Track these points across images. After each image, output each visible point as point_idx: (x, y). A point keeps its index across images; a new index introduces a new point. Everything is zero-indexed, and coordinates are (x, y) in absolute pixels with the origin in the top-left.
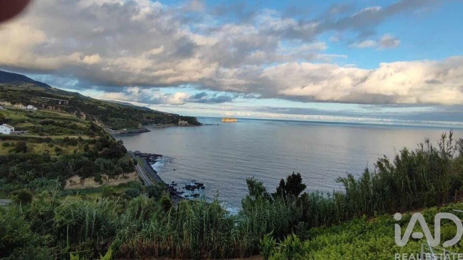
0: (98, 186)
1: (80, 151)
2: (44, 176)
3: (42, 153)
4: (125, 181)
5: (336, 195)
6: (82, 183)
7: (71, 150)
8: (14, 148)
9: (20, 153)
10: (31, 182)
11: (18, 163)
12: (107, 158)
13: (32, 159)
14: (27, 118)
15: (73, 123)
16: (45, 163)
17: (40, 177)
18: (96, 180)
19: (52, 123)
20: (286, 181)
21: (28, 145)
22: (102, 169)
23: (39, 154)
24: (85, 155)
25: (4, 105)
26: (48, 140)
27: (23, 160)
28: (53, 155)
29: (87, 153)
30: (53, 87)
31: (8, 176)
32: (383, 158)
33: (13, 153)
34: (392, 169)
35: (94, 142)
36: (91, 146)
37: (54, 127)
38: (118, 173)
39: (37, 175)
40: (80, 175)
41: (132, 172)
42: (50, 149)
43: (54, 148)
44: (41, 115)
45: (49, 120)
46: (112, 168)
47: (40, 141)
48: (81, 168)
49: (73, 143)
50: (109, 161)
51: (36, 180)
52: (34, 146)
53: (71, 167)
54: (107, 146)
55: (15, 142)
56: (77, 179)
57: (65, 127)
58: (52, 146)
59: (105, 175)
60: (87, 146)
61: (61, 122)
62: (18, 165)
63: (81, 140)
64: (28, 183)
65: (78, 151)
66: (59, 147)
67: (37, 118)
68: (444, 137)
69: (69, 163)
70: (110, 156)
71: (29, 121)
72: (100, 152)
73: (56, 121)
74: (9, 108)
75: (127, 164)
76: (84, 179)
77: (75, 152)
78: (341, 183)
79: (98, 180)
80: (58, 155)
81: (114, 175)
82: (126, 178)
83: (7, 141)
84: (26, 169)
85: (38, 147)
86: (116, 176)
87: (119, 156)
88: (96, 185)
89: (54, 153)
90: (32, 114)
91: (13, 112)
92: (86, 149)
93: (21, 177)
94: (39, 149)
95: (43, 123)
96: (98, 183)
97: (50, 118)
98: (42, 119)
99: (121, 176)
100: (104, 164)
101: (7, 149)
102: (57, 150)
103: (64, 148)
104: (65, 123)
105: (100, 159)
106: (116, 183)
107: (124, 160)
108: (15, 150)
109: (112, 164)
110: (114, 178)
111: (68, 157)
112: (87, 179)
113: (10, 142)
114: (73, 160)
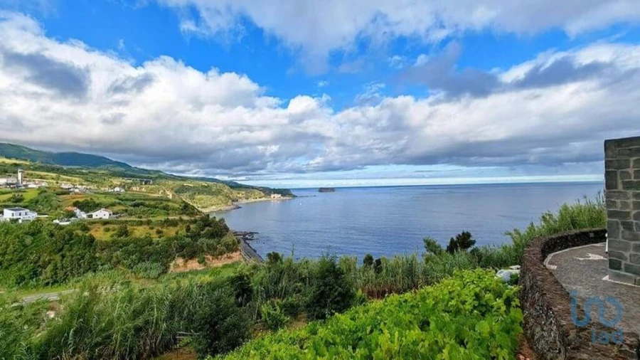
0: (201, 268)
1: (183, 232)
2: (148, 260)
3: (143, 236)
4: (229, 262)
5: (505, 248)
6: (185, 266)
7: (172, 232)
8: (115, 232)
9: (122, 238)
10: (135, 267)
11: (121, 247)
12: (209, 238)
13: (135, 244)
14: (117, 201)
15: (165, 203)
16: (148, 247)
17: (144, 261)
18: (200, 263)
19: (142, 204)
20: (455, 239)
21: (129, 228)
22: (205, 250)
23: (141, 237)
24: (188, 236)
25: (90, 189)
26: (149, 223)
27: (126, 244)
28: (155, 238)
29: (189, 234)
30: (133, 166)
31: (112, 262)
32: (547, 212)
33: (115, 237)
34: (555, 222)
35: (195, 222)
36: (192, 226)
37: (146, 209)
38: (221, 254)
39: (141, 260)
40: (183, 256)
41: (236, 251)
42: (151, 231)
43: (155, 230)
44: (131, 197)
45: (140, 201)
46: (215, 249)
47: (141, 223)
48: (184, 250)
49: (174, 224)
50: (211, 241)
51: (140, 265)
52: (134, 229)
53: (174, 249)
54: (209, 225)
55: (116, 226)
56: (180, 261)
57: (156, 208)
58: (152, 228)
59: (208, 256)
60: (189, 226)
61: (152, 203)
62: (121, 250)
63: (181, 220)
64: (132, 268)
65: (180, 232)
66: (160, 229)
67: (127, 200)
68: (599, 193)
69: (173, 245)
70: (212, 235)
71: (119, 204)
72: (202, 232)
73: (147, 203)
74: (96, 191)
75: (230, 243)
76: (187, 261)
77: (177, 233)
78: (509, 236)
79: (202, 262)
80: (160, 237)
81: (218, 254)
82: (229, 258)
83: (107, 226)
84: (130, 253)
85: (139, 231)
86: (220, 257)
87: (222, 236)
88: (199, 267)
89: (156, 236)
90: (121, 197)
91: (102, 196)
92: (188, 229)
93: (125, 262)
94: (140, 232)
95: (135, 206)
96: (201, 265)
97: (141, 199)
98: (133, 201)
99: (225, 255)
100: (207, 244)
101: (109, 234)
102: (159, 232)
103: (164, 230)
104: (156, 204)
105: (202, 239)
106: (220, 264)
107: (228, 239)
108: (116, 234)
109: (215, 244)
110: (218, 259)
111: (170, 239)
112: (190, 262)
113: (111, 226)
114: (176, 241)
